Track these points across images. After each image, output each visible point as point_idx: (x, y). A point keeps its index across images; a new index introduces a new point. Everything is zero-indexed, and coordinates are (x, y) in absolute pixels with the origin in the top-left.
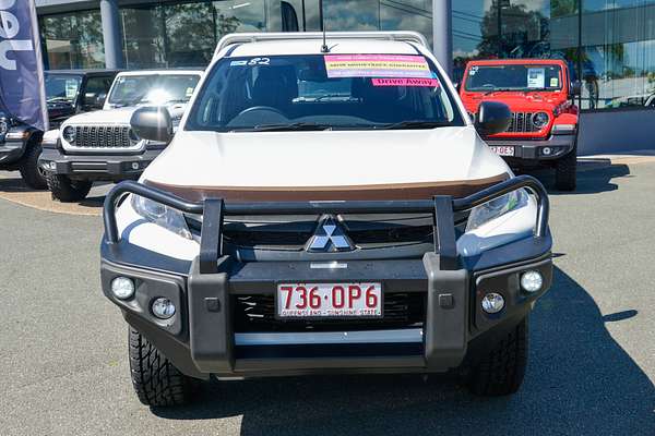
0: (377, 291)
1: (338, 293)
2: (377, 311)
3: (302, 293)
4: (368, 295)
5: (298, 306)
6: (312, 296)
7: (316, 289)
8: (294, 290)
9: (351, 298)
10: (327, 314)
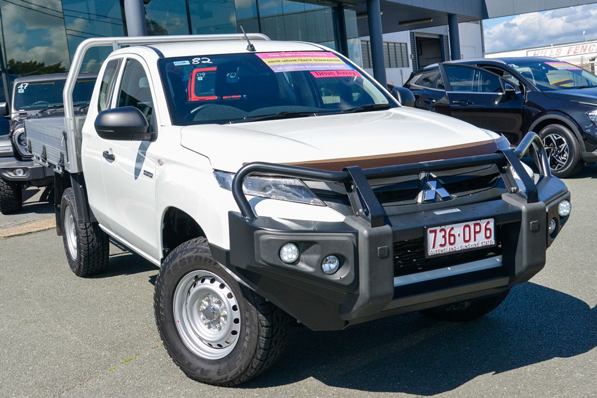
0: (491, 226)
1: (467, 229)
2: (492, 241)
3: (443, 233)
4: (486, 229)
5: (441, 245)
6: (450, 235)
7: (452, 229)
8: (438, 231)
9: (475, 233)
10: (460, 249)
